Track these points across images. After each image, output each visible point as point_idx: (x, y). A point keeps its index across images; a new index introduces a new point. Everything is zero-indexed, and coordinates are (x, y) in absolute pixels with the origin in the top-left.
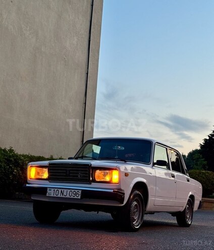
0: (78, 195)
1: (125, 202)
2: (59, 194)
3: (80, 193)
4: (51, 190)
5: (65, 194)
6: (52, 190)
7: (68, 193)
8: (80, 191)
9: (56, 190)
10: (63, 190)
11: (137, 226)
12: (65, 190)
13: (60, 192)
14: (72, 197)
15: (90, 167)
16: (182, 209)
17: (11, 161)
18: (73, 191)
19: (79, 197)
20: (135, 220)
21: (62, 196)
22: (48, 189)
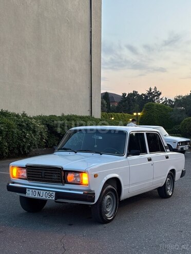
0: (52, 197)
1: (96, 201)
2: (37, 195)
3: (54, 195)
4: (29, 191)
5: (41, 195)
6: (31, 190)
7: (44, 194)
8: (54, 193)
9: (33, 191)
10: (39, 191)
11: (110, 218)
12: (42, 192)
13: (37, 193)
14: (47, 198)
15: (61, 170)
16: (161, 185)
17: (24, 126)
18: (48, 192)
19: (54, 199)
20: (108, 212)
21: (39, 197)
22: (27, 190)
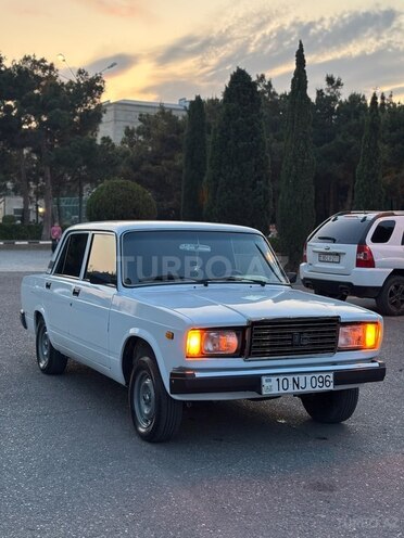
2: (291, 387)
3: (332, 379)
4: (269, 381)
5: (302, 384)
6: (274, 379)
7: (308, 381)
8: (331, 375)
9: (281, 378)
10: (296, 377)
12: (302, 377)
13: (291, 382)
14: (317, 389)
15: (338, 323)
18: (317, 376)
19: (332, 388)
21: (296, 390)
22: (264, 379)
